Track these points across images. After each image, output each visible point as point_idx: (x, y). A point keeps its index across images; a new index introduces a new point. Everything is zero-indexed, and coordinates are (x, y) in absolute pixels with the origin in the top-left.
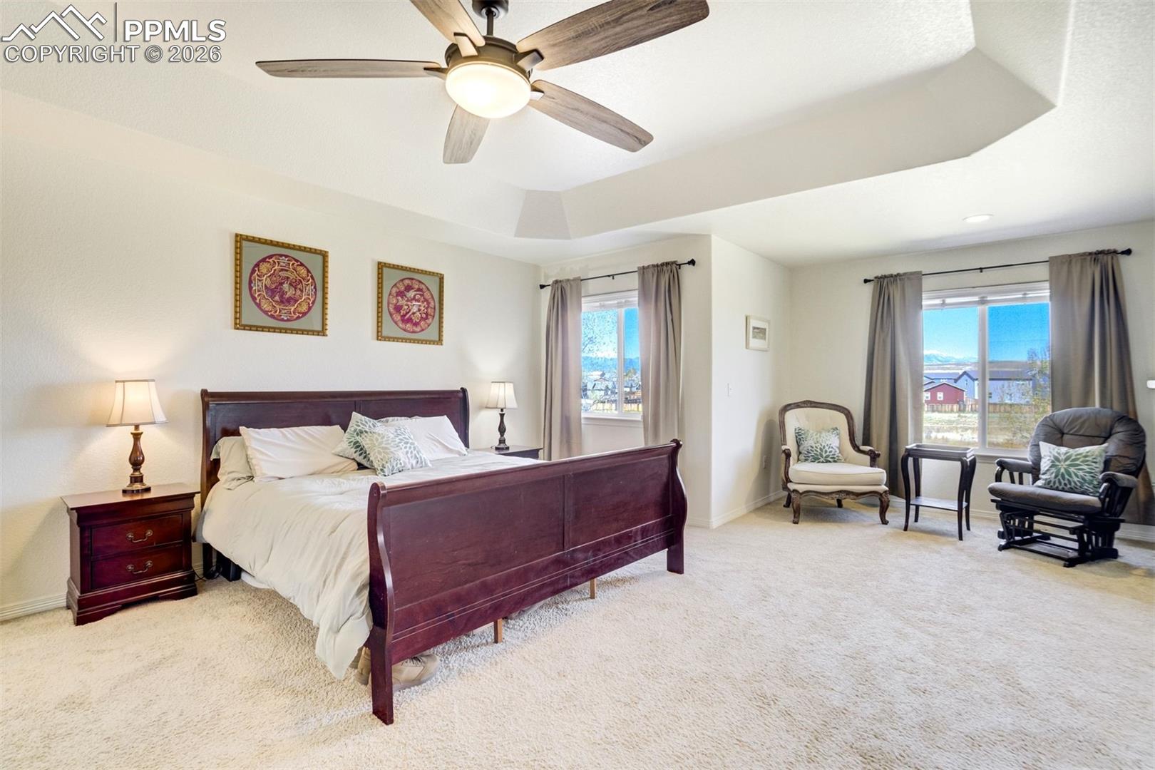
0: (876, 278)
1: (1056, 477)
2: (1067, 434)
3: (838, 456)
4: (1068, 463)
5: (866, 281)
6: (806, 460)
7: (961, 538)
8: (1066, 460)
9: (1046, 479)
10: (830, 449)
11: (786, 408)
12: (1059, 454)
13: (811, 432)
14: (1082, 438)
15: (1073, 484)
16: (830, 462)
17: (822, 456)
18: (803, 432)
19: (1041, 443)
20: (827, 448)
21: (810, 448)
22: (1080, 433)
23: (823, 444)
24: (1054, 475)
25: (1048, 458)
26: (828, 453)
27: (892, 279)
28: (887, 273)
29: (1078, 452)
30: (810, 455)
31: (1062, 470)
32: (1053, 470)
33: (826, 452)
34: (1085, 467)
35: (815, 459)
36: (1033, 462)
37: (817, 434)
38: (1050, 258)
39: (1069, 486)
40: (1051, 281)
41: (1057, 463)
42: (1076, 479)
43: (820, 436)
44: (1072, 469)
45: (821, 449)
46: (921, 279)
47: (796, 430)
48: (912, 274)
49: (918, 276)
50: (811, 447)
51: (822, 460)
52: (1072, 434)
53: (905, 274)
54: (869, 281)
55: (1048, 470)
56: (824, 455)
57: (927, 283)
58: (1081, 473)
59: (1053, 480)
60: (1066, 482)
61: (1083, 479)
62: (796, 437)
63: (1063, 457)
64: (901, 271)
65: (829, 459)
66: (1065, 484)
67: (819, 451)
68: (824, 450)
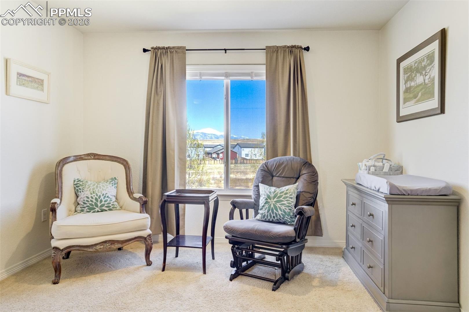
0: (152, 48)
1: (268, 212)
2: (275, 176)
3: (112, 205)
4: (275, 200)
5: (145, 50)
6: (82, 211)
7: (205, 272)
8: (274, 197)
9: (262, 214)
10: (106, 199)
11: (64, 161)
12: (270, 192)
13: (89, 182)
14: (284, 179)
15: (278, 216)
16: (106, 211)
17: (97, 206)
18: (81, 183)
19: (260, 184)
20: (102, 197)
21: (86, 199)
22: (283, 176)
23: (99, 194)
24: (267, 210)
25: (264, 196)
26: (103, 203)
27: (164, 51)
28: (161, 45)
29: (282, 191)
30: (85, 205)
31: (272, 206)
32: (267, 206)
33: (101, 201)
34: (285, 202)
35: (91, 209)
36: (254, 200)
37: (94, 185)
38: (266, 47)
39: (276, 218)
40: (266, 64)
41: (269, 200)
42: (280, 212)
43: (97, 187)
44: (278, 205)
45: (96, 199)
46: (185, 54)
47: (74, 181)
48: (179, 48)
49: (182, 51)
50: (88, 197)
51: (97, 209)
52: (278, 177)
53: (174, 48)
54: (148, 51)
55: (263, 206)
56: (99, 205)
57: (190, 57)
58: (283, 207)
59: (266, 214)
60: (275, 215)
61: (285, 212)
62: (75, 188)
63: (272, 195)
64: (171, 45)
65: (104, 208)
66: (274, 217)
67: (94, 201)
68: (99, 200)
